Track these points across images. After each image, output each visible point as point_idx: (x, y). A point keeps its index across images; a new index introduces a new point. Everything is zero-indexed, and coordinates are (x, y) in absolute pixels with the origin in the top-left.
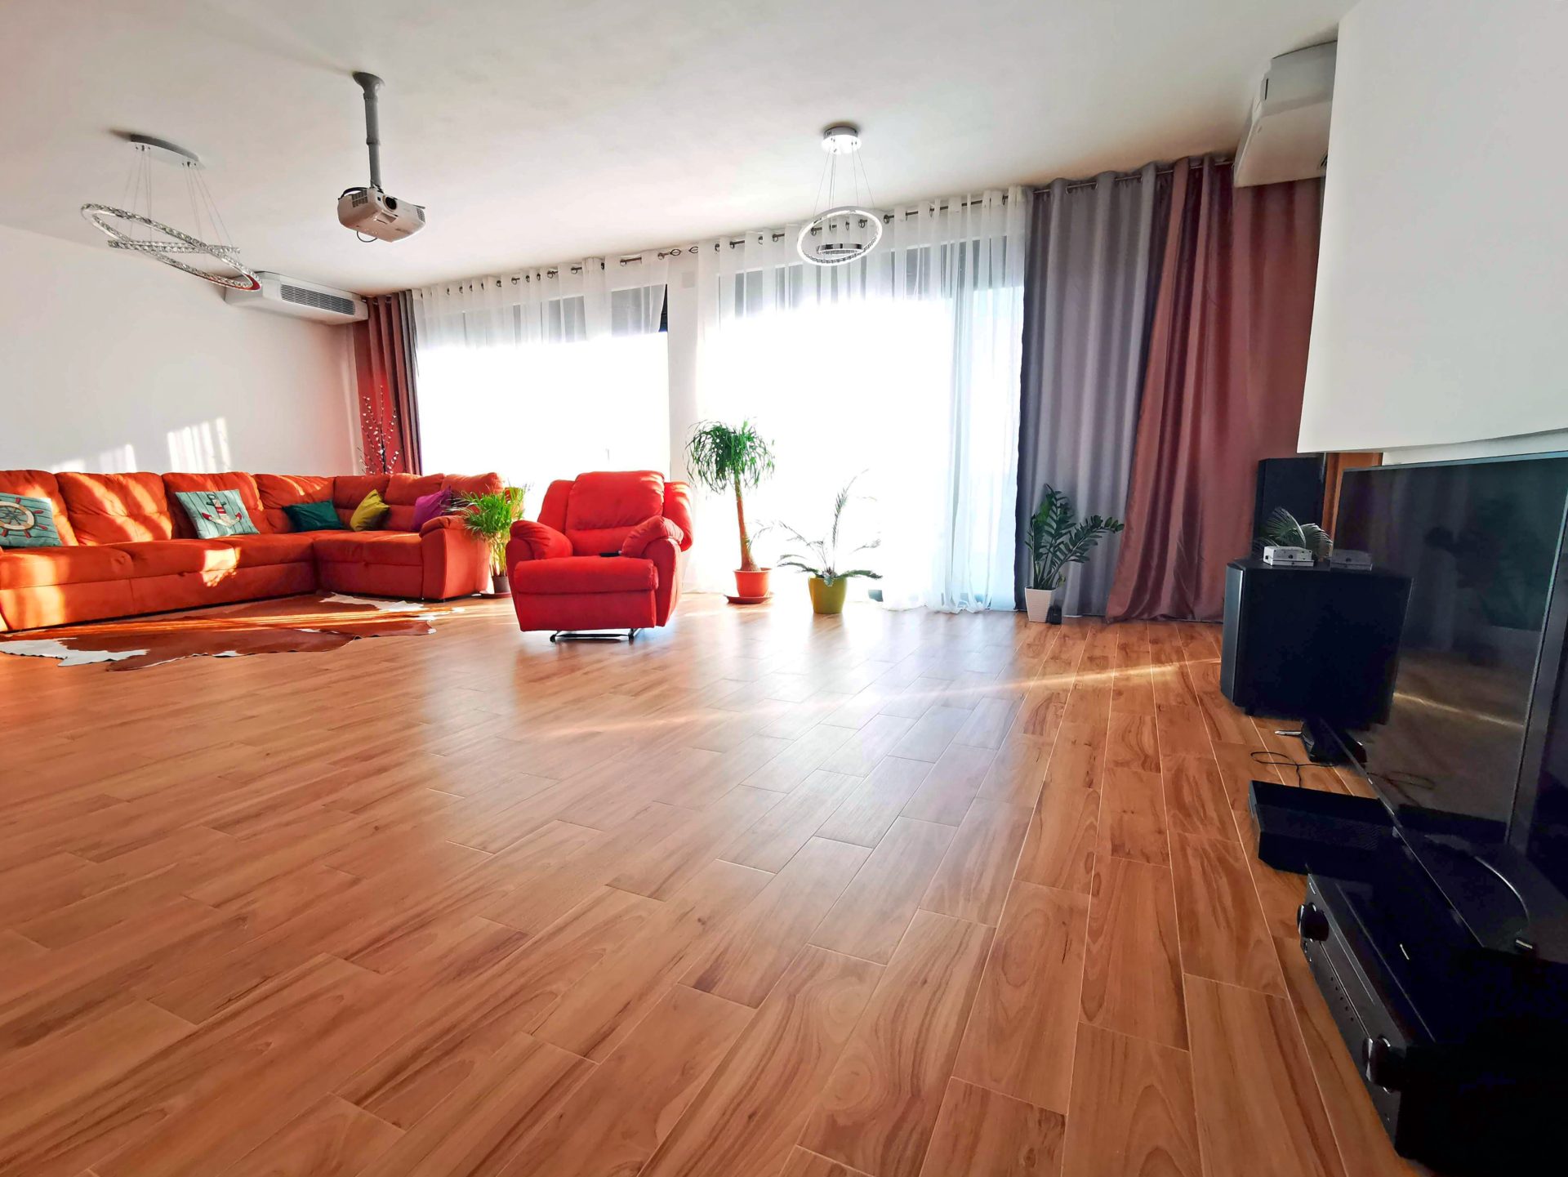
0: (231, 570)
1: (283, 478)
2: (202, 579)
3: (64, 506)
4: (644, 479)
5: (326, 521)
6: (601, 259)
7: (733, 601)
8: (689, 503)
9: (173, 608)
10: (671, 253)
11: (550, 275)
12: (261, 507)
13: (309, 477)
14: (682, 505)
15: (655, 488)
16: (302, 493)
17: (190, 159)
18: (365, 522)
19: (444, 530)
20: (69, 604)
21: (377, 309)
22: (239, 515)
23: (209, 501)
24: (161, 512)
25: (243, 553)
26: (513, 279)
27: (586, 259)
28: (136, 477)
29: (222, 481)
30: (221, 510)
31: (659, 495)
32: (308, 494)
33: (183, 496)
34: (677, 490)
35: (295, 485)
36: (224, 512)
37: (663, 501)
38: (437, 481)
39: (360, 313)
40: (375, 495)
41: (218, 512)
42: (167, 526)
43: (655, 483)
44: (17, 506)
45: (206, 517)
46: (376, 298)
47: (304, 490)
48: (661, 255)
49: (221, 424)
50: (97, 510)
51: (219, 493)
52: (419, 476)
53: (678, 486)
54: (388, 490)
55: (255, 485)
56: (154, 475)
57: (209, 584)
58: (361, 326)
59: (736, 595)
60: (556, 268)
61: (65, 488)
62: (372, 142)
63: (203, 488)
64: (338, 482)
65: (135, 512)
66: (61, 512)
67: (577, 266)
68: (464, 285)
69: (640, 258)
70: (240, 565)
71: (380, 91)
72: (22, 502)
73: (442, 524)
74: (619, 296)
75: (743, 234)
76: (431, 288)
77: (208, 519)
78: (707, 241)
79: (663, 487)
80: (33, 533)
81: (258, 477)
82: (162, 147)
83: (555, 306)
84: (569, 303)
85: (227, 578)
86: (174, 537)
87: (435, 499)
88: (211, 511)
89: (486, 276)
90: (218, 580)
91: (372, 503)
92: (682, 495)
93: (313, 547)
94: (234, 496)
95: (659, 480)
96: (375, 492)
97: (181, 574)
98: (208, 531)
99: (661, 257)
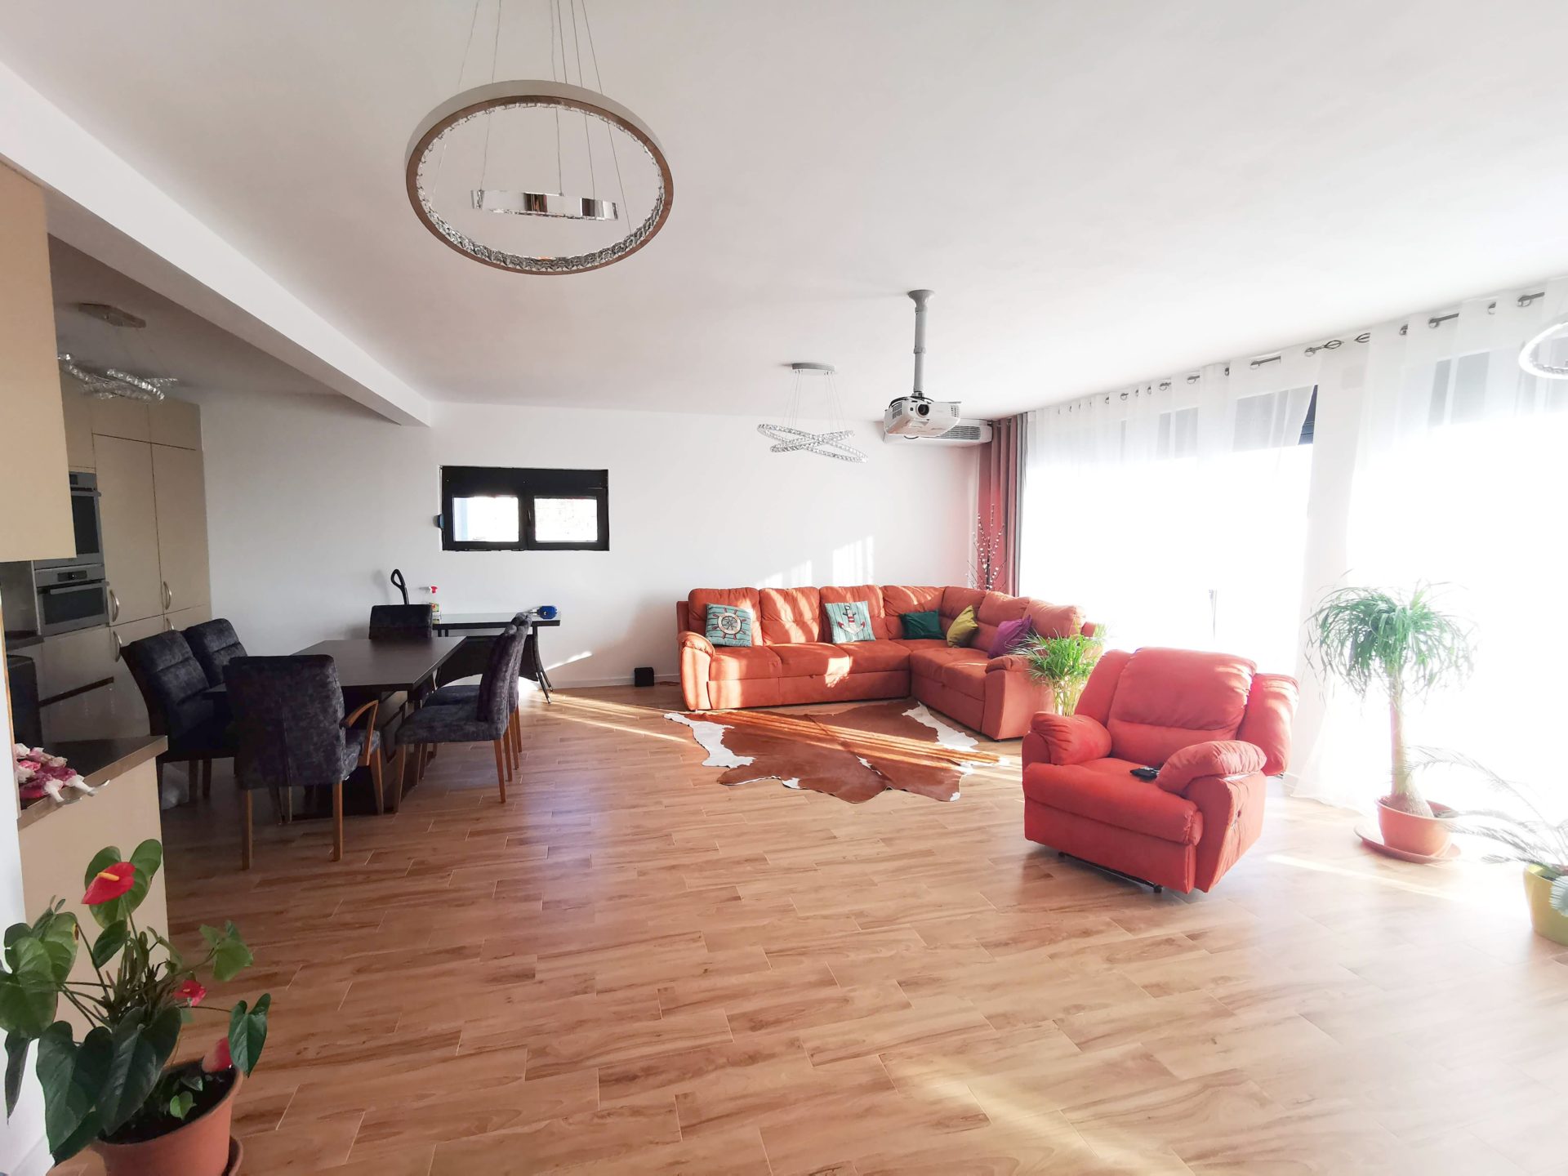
0: (846, 675)
1: (903, 589)
2: (824, 680)
3: (759, 614)
4: (1221, 669)
5: (929, 631)
6: (1225, 363)
7: (1370, 847)
8: (1290, 710)
9: (804, 702)
10: (1326, 346)
11: (1164, 387)
12: (883, 614)
13: (924, 588)
14: (1277, 713)
15: (1235, 683)
16: (916, 603)
17: (828, 370)
18: (956, 638)
19: (1006, 672)
20: (745, 694)
21: (999, 430)
22: (863, 624)
23: (845, 612)
24: (814, 619)
25: (855, 662)
26: (1123, 395)
27: (1204, 367)
28: (802, 590)
29: (859, 593)
30: (851, 620)
31: (1240, 696)
32: (920, 604)
33: (829, 606)
34: (1272, 689)
35: (912, 596)
36: (853, 621)
37: (1245, 702)
38: (1023, 606)
39: (985, 436)
40: (969, 611)
41: (849, 621)
42: (816, 630)
43: (1238, 677)
44: (734, 616)
45: (840, 625)
46: (999, 421)
47: (918, 601)
48: (1312, 350)
49: (870, 541)
50: (776, 618)
51: (853, 604)
52: (1010, 597)
53: (1275, 683)
54: (981, 607)
55: (881, 596)
56: (814, 589)
57: (829, 685)
58: (986, 446)
59: (1379, 838)
60: (1170, 378)
61: (762, 601)
62: (918, 351)
63: (843, 600)
64: (947, 590)
65: (799, 621)
66: (757, 618)
67: (1195, 374)
68: (1073, 405)
69: (1279, 358)
70: (852, 672)
71: (929, 302)
72: (738, 613)
73: (1004, 665)
74: (1245, 405)
75: (1458, 304)
76: (1043, 409)
77: (841, 627)
78: (1390, 323)
79: (1249, 681)
80: (738, 636)
81: (885, 589)
82: (809, 368)
83: (1165, 420)
84: (1182, 416)
85: (842, 681)
86: (818, 641)
87: (1015, 626)
88: (844, 620)
89: (1095, 395)
90: (835, 682)
91: (965, 621)
92: (1280, 697)
93: (909, 659)
94: (863, 607)
95: (1246, 673)
96: (970, 608)
97: (811, 676)
98: (840, 637)
99: (1310, 353)
